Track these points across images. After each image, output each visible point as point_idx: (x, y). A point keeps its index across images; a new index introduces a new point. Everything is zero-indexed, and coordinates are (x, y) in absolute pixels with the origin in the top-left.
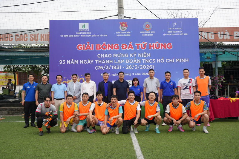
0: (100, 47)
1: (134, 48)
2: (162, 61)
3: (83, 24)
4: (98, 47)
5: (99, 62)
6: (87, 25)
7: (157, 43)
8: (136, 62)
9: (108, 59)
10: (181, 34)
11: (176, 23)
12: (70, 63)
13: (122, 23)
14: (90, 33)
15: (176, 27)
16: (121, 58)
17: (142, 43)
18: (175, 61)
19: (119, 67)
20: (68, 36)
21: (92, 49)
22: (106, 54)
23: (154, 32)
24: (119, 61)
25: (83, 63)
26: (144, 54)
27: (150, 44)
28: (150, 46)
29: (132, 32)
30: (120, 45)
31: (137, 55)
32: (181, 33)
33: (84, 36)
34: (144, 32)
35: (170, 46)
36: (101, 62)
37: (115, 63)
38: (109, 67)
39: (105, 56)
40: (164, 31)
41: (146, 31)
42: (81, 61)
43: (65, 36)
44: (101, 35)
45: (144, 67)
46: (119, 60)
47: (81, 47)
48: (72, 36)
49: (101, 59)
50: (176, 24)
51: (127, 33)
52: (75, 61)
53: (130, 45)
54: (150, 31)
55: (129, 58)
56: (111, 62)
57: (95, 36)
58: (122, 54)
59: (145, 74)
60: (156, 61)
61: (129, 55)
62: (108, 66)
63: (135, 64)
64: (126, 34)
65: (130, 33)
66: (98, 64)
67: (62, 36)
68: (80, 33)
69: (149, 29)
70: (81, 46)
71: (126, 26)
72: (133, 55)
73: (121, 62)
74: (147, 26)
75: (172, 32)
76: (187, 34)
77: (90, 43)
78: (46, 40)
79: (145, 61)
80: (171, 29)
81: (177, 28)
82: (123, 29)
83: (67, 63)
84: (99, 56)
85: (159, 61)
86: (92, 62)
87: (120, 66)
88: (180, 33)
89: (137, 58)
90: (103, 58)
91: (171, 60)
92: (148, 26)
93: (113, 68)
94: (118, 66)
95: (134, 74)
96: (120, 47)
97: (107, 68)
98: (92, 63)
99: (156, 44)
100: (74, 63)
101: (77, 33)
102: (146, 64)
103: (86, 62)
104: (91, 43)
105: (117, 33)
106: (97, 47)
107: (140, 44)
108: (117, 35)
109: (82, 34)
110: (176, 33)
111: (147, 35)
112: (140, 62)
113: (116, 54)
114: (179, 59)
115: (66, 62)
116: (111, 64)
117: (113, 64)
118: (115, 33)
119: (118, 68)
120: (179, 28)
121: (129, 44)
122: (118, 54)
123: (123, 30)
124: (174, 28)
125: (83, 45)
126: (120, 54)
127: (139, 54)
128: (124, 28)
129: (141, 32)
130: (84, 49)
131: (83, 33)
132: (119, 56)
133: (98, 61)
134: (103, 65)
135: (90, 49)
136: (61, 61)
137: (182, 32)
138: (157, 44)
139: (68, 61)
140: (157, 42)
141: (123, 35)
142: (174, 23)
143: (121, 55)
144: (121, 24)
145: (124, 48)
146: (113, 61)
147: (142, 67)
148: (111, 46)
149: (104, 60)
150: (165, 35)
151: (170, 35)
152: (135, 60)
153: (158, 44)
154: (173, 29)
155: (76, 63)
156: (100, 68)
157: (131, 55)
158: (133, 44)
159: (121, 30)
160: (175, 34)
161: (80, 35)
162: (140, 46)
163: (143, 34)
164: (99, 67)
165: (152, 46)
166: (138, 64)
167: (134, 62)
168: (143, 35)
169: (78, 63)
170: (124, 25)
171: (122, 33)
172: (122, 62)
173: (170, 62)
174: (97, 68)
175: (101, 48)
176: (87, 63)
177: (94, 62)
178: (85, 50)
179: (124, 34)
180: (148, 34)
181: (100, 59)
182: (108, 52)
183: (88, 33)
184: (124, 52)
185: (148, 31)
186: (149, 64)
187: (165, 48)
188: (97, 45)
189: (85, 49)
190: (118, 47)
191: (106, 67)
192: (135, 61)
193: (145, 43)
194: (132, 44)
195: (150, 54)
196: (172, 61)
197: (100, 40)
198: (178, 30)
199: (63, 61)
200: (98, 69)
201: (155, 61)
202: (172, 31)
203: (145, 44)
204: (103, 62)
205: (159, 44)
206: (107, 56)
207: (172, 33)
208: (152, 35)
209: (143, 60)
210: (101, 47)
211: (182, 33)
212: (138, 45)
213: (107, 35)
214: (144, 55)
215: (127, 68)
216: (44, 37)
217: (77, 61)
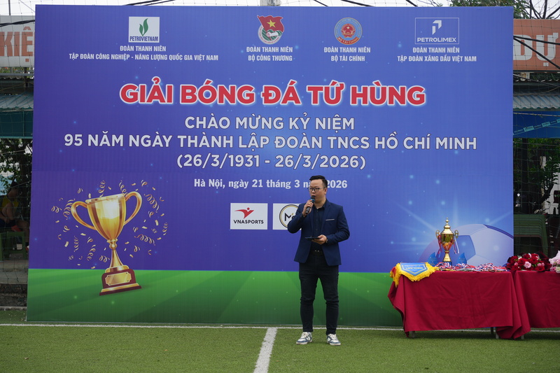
0: (195, 95)
1: (302, 99)
2: (392, 143)
3: (143, 19)
4: (189, 94)
5: (190, 141)
6: (154, 24)
7: (376, 86)
8: (307, 145)
9: (217, 132)
10: (457, 59)
11: (439, 23)
12: (99, 143)
13: (269, 19)
14: (164, 49)
15: (440, 33)
16: (260, 132)
17: (330, 86)
18: (433, 143)
19: (254, 160)
20: (92, 56)
21: (169, 100)
22: (213, 119)
23: (369, 50)
24: (253, 142)
25: (137, 144)
26: (334, 120)
27: (354, 89)
28: (355, 95)
29: (297, 47)
30: (259, 90)
31: (312, 124)
32: (456, 54)
33: (146, 57)
34: (336, 50)
35: (417, 96)
36: (195, 142)
37: (241, 146)
38: (220, 160)
39: (210, 125)
40: (400, 46)
41: (343, 46)
42: (131, 138)
43: (83, 56)
44: (198, 57)
45: (334, 161)
46: (253, 138)
47: (135, 95)
48: (106, 57)
49: (197, 132)
50: (440, 26)
51: (283, 50)
52: (114, 137)
53: (291, 89)
54: (357, 46)
55: (286, 132)
56: (228, 145)
57: (178, 57)
58: (263, 119)
59: (337, 184)
60: (372, 142)
61: (287, 123)
62: (217, 156)
63: (305, 151)
64: (279, 54)
65: (291, 50)
66: (186, 150)
67: (74, 56)
68: (132, 48)
69: (352, 38)
70: (133, 91)
71: (278, 27)
72: (299, 123)
73: (259, 144)
74: (345, 29)
75: (425, 50)
76: (474, 59)
77: (162, 81)
78: (17, 54)
79: (336, 142)
80: (422, 40)
81: (443, 39)
82: (270, 38)
83: (90, 144)
84: (191, 123)
85: (383, 143)
86: (167, 141)
87: (257, 157)
88: (451, 55)
89: (312, 132)
90: (204, 130)
91: (420, 140)
92: (351, 29)
93: (235, 162)
94: (251, 157)
95: (301, 184)
96: (258, 97)
97: (215, 163)
98: (167, 145)
99: (372, 89)
100: (111, 143)
101: (122, 48)
102: (341, 152)
103: (149, 141)
104: (164, 83)
105: (249, 49)
106: (185, 94)
107: (321, 89)
108: (250, 58)
109: (138, 53)
110: (439, 55)
111: (344, 59)
112: (320, 145)
113: (245, 119)
114: (445, 140)
115: (85, 139)
116: (228, 150)
117: (235, 150)
118: (242, 51)
119: (249, 163)
120: (449, 40)
121: (288, 86)
122: (252, 117)
123: (267, 42)
124: (433, 36)
125: (139, 87)
126: (257, 119)
127: (318, 121)
128: (271, 35)
129: (326, 50)
130: (143, 100)
131: (140, 48)
132: (254, 125)
133: (186, 141)
134: (204, 151)
135: (163, 101)
136: (69, 138)
137: (458, 50)
138: (378, 89)
139: (90, 137)
140: (377, 84)
141: (267, 58)
142: (436, 22)
143: (260, 121)
144: (265, 22)
145: (270, 98)
146: (236, 142)
147: (328, 163)
148: (229, 92)
149: (204, 138)
150: (402, 59)
151: (421, 59)
152: (305, 138)
153: (381, 86)
154: (431, 39)
155: (117, 145)
156: (192, 162)
157: (292, 123)
158: (301, 88)
159: (263, 40)
160: (435, 59)
161: (132, 54)
162: (321, 95)
163: (334, 54)
164: (188, 158)
165: (359, 95)
166: (313, 152)
167: (302, 145)
168: (333, 58)
169: (122, 145)
170: (272, 24)
171: (266, 50)
172: (262, 143)
173: (416, 147)
174: (183, 160)
175: (198, 98)
176: (152, 143)
177: (175, 142)
178: (146, 103)
179: (271, 54)
180: (348, 54)
181: (192, 133)
182: (219, 112)
183: (156, 49)
184: (270, 113)
185: (349, 47)
186: (349, 152)
187: (403, 102)
188: (184, 88)
189: (146, 100)
190: (251, 96)
191: (211, 160)
192: (305, 142)
193: (338, 84)
194: (297, 86)
195: (352, 120)
196: (423, 143)
197: (195, 73)
198: (446, 45)
199: (77, 136)
200: (186, 164)
201: (368, 144)
202: (427, 46)
203: (338, 89)
204: (202, 144)
205: (384, 89)
206: (215, 125)
207: (428, 54)
208: (362, 59)
209: (332, 139)
210: (197, 94)
211: (460, 54)
212: (315, 90)
213: (216, 58)
214: (334, 124)
215: (277, 165)
216: (12, 42)
217: (121, 137)
